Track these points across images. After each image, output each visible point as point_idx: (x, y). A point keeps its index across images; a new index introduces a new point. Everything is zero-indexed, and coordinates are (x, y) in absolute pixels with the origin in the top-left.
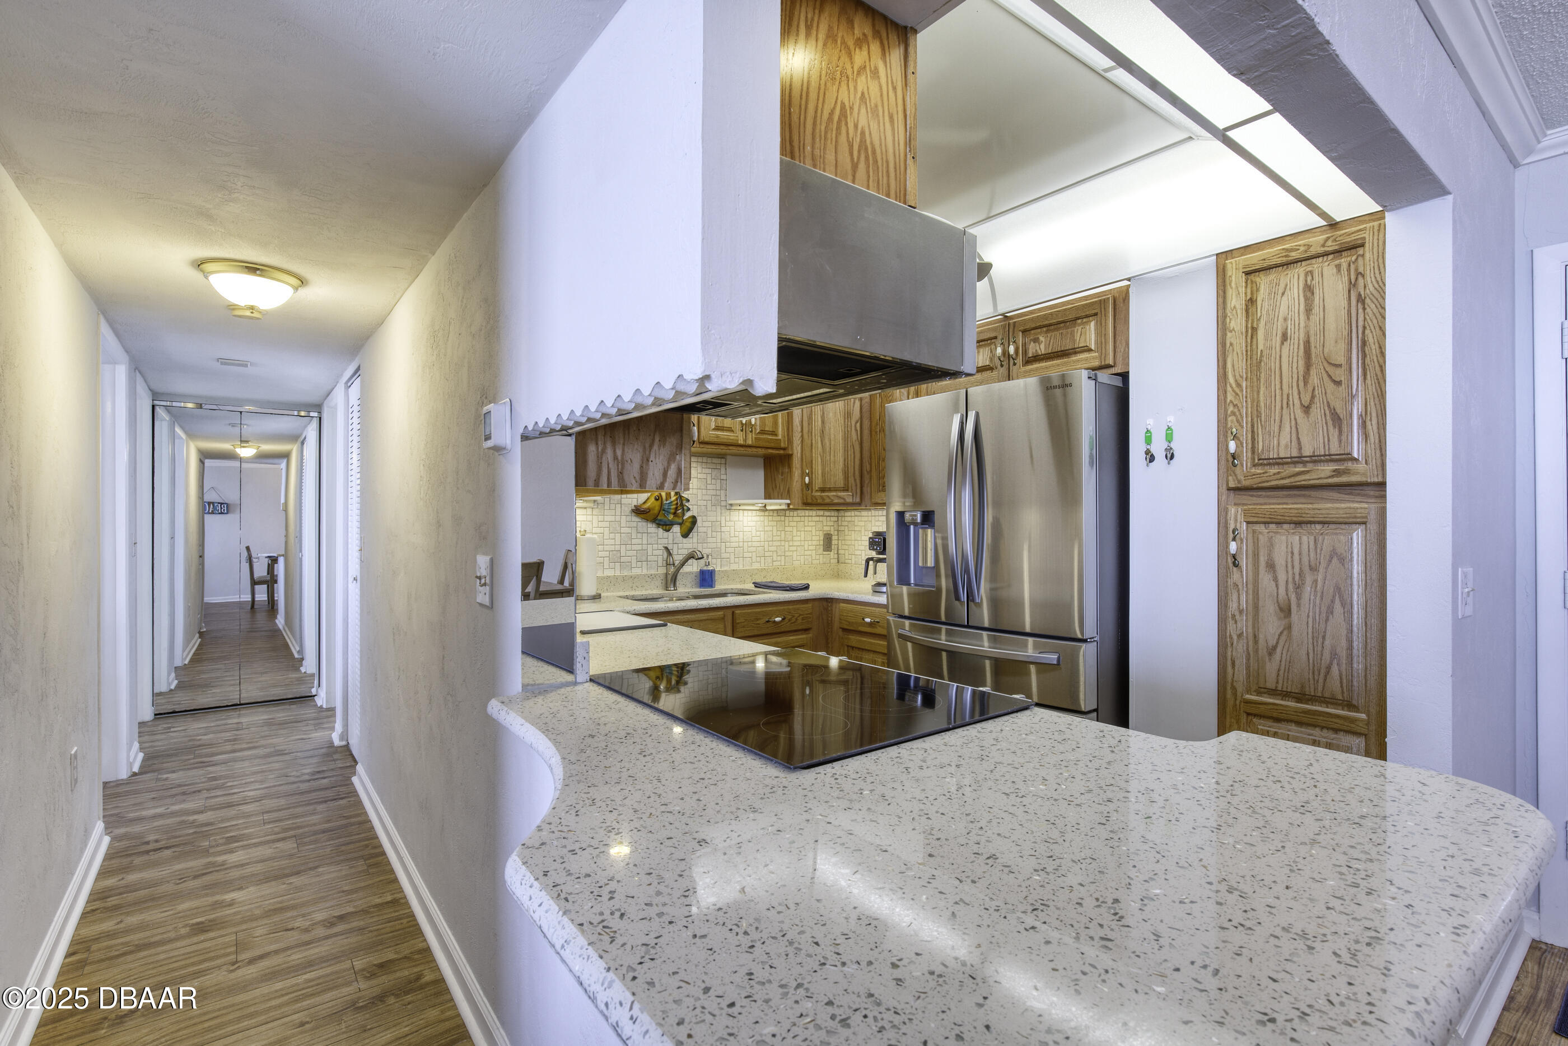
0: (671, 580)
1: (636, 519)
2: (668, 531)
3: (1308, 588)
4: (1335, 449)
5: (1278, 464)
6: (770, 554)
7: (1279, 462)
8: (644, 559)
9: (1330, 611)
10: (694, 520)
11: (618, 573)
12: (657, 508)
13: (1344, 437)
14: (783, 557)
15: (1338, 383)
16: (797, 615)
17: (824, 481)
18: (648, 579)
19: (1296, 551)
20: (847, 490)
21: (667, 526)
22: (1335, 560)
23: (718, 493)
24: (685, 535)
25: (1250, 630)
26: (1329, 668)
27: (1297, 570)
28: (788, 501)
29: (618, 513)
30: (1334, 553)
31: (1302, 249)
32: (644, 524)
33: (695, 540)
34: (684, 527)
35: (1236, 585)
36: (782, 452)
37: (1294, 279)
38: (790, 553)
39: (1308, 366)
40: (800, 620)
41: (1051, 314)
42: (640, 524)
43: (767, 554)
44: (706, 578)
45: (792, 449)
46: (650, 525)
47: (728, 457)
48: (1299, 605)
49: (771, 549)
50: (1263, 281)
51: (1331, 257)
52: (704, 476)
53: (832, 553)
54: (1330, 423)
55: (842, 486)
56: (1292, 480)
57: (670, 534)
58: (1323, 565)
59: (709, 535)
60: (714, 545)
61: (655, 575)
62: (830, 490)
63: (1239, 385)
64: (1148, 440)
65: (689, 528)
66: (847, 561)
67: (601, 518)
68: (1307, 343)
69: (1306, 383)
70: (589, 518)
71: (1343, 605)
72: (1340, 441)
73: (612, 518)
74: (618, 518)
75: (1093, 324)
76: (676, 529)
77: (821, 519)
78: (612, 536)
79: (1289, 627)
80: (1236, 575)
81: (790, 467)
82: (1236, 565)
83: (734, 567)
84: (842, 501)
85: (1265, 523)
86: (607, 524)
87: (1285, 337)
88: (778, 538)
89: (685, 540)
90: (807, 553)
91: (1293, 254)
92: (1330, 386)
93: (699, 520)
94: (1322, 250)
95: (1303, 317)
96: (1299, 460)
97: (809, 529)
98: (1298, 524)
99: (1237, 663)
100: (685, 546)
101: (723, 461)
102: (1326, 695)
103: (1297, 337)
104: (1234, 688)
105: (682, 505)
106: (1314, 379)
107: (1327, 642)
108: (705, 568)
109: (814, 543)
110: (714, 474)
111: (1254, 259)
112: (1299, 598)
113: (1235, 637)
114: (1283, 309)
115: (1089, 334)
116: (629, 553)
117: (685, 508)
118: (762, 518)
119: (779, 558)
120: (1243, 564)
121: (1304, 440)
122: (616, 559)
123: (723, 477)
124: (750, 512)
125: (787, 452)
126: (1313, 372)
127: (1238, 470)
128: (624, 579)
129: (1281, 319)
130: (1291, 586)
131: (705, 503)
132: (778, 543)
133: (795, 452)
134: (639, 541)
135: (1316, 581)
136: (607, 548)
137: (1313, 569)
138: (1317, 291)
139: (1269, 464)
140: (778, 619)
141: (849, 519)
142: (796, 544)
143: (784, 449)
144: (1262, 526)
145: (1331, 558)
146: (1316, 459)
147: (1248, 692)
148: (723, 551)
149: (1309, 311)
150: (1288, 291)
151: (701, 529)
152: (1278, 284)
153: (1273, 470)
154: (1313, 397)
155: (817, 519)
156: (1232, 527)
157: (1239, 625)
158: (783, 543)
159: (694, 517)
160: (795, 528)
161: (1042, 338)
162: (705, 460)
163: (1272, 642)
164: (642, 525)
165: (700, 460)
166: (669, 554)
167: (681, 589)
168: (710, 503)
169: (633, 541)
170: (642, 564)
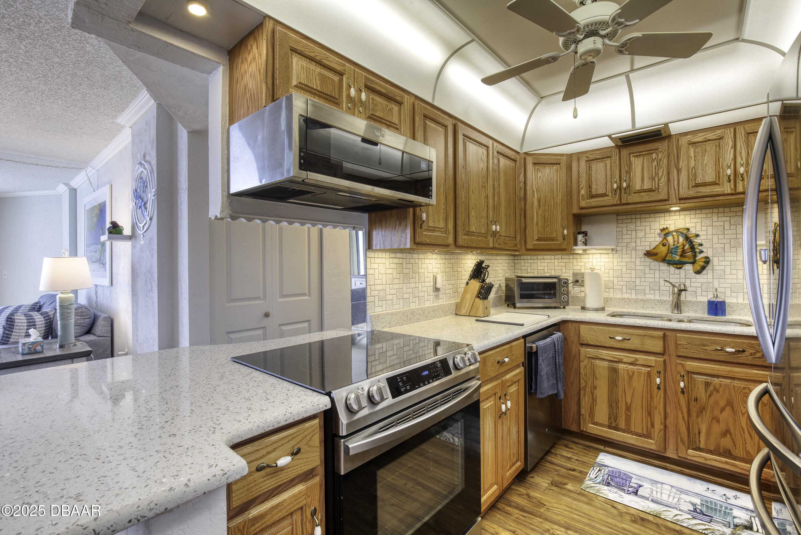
0: (677, 306)
1: (648, 260)
2: (680, 268)
8: (656, 288)
10: (707, 261)
11: (634, 296)
12: (665, 252)
18: (657, 303)
21: (679, 265)
24: (698, 272)
29: (634, 256)
32: (657, 263)
33: (710, 276)
34: (696, 265)
42: (652, 264)
44: (715, 307)
46: (662, 264)
57: (682, 271)
60: (735, 281)
61: (665, 301)
67: (620, 260)
70: (611, 260)
73: (629, 260)
74: (633, 260)
76: (689, 267)
78: (628, 271)
86: (625, 264)
89: (698, 276)
93: (715, 261)
100: (698, 280)
105: (692, 248)
108: (714, 300)
116: (643, 284)
117: (697, 250)
122: (632, 287)
128: (636, 301)
131: (721, 246)
134: (653, 276)
136: (624, 279)
140: (729, 350)
151: (716, 268)
159: (707, 258)
162: (721, 210)
164: (655, 264)
165: (715, 210)
166: (674, 286)
167: (687, 314)
168: (727, 245)
169: (647, 276)
170: (657, 292)
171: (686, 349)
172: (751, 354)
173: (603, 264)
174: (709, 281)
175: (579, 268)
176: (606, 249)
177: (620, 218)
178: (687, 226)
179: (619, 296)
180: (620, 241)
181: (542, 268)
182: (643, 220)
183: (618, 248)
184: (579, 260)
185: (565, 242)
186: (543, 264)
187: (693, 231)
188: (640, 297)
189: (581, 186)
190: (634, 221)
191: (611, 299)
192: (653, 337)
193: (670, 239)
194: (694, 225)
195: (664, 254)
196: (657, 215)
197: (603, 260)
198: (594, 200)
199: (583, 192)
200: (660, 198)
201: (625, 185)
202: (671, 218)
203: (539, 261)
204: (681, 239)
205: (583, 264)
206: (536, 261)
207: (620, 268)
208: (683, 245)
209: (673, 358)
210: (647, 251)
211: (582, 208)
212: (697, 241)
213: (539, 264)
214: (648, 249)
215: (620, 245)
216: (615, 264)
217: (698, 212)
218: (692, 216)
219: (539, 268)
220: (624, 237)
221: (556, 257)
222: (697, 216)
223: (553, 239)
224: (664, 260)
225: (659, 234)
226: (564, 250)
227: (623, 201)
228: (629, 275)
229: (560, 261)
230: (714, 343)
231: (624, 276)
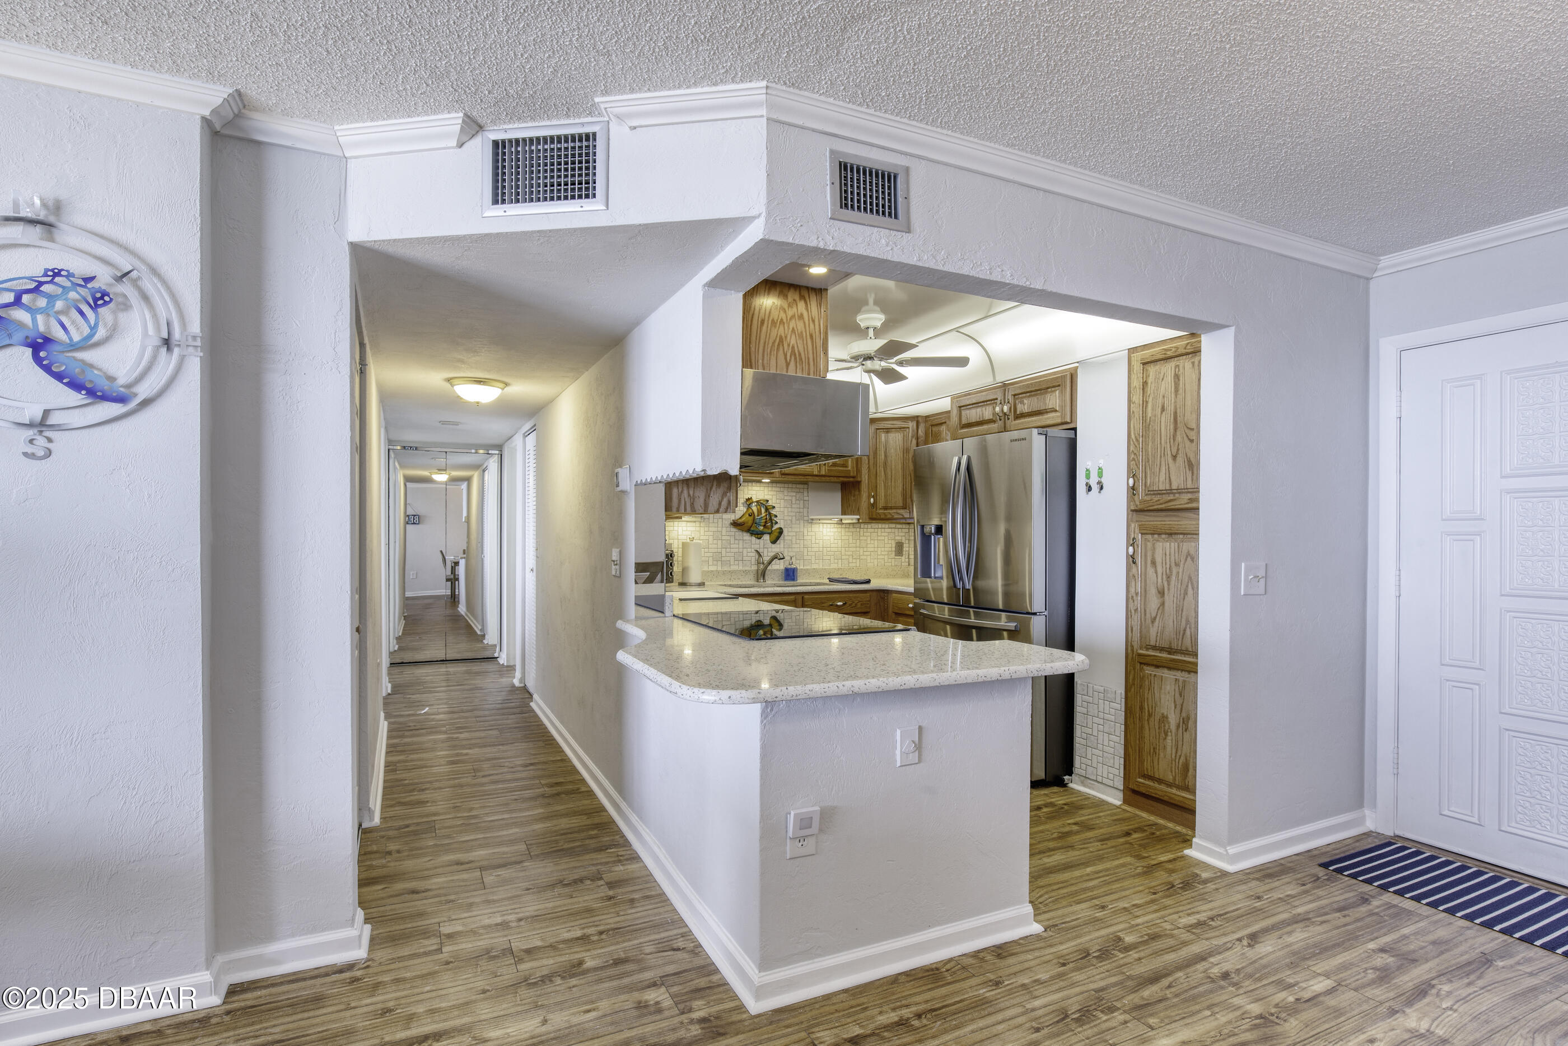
0: (762, 575)
1: (734, 530)
2: (760, 539)
3: (1174, 578)
4: (1189, 485)
5: (1160, 494)
6: (847, 557)
7: (1159, 493)
8: (740, 559)
9: (1186, 593)
10: (781, 531)
11: (719, 569)
12: (749, 522)
13: (1194, 477)
14: (858, 560)
15: (1192, 441)
17: (886, 501)
18: (742, 573)
19: (1168, 553)
20: (905, 508)
21: (759, 535)
22: (1189, 559)
23: (801, 510)
24: (774, 542)
25: (1142, 607)
26: (1185, 630)
27: (1168, 566)
28: (858, 517)
30: (1188, 554)
31: (1174, 349)
32: (741, 533)
33: (782, 545)
34: (772, 535)
35: (1134, 576)
36: (851, 480)
37: (1168, 368)
38: (864, 557)
39: (1175, 429)
41: (1031, 384)
42: (737, 533)
44: (790, 574)
45: (861, 477)
46: (745, 534)
47: (810, 483)
48: (1169, 589)
49: (847, 553)
50: (1152, 369)
51: (1190, 356)
52: (790, 498)
53: (903, 557)
54: (1187, 467)
55: (901, 505)
56: (1166, 505)
57: (761, 541)
58: (1182, 563)
59: (794, 542)
60: (796, 550)
61: (749, 571)
62: (889, 508)
63: (1137, 440)
64: (1088, 476)
65: (777, 536)
67: (707, 529)
68: (1175, 413)
69: (1174, 440)
70: (698, 529)
71: (1193, 589)
72: (1192, 480)
73: (716, 529)
74: (720, 529)
75: (1057, 392)
76: (766, 537)
77: (894, 530)
78: (716, 541)
79: (1163, 604)
80: (1134, 570)
81: (860, 491)
82: (1134, 563)
83: (813, 566)
85: (1152, 534)
86: (711, 534)
87: (1163, 409)
88: (853, 545)
89: (773, 546)
90: (879, 557)
91: (1168, 353)
92: (1188, 443)
93: (785, 532)
94: (1184, 351)
95: (1173, 396)
96: (1170, 491)
97: (882, 538)
98: (1171, 534)
99: (1134, 629)
100: (774, 550)
101: (806, 486)
102: (1183, 649)
103: (1170, 409)
104: (1132, 646)
105: (771, 519)
106: (1179, 438)
107: (1184, 613)
108: (789, 567)
109: (887, 549)
110: (798, 496)
111: (1147, 353)
112: (1169, 585)
113: (1133, 612)
114: (1163, 389)
115: (1053, 400)
116: (728, 554)
117: (774, 522)
118: (839, 530)
120: (1139, 561)
121: (1173, 478)
122: (718, 558)
123: (806, 498)
124: (828, 525)
125: (855, 480)
126: (1178, 433)
127: (1136, 497)
128: (724, 573)
129: (1161, 397)
130: (1164, 577)
131: (790, 518)
132: (854, 549)
133: (863, 479)
134: (737, 546)
135: (1178, 573)
136: (711, 550)
137: (1177, 565)
138: (1181, 378)
139: (1154, 494)
140: (839, 604)
142: (870, 549)
143: (855, 477)
144: (1150, 536)
145: (1187, 557)
146: (1180, 491)
147: (1141, 648)
148: (805, 554)
149: (1177, 391)
150: (1165, 378)
151: (786, 538)
152: (1160, 373)
153: (1158, 497)
154: (1178, 450)
155: (890, 530)
156: (1132, 537)
157: (1136, 602)
158: (858, 549)
159: (781, 529)
160: (869, 538)
161: (1025, 401)
162: (790, 485)
163: (1153, 615)
164: (739, 534)
165: (786, 484)
166: (758, 556)
167: (769, 582)
168: (794, 518)
169: (732, 546)
170: (741, 562)
173: (693, 532)
174: (783, 550)
178: (767, 497)
179: (706, 569)
187: (770, 503)
188: (726, 569)
193: (754, 509)
194: (771, 497)
195: (748, 524)
197: (690, 529)
202: (756, 488)
204: (763, 510)
207: (707, 538)
208: (765, 515)
210: (734, 522)
212: (773, 512)
214: (735, 519)
216: (704, 532)
218: (770, 489)
222: (774, 489)
224: (747, 530)
225: (745, 504)
228: (715, 546)
231: (710, 546)
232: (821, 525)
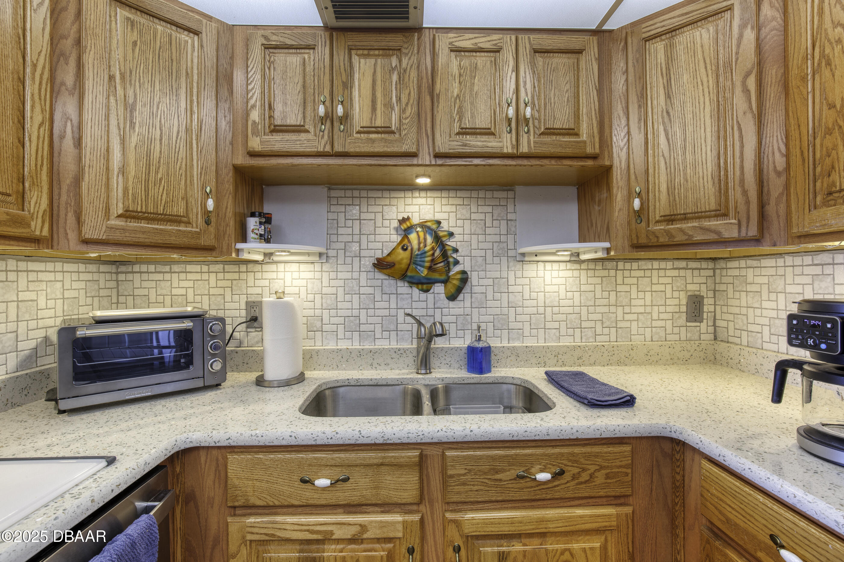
0: (425, 358)
1: (380, 276)
2: (427, 291)
6: (591, 324)
8: (393, 327)
10: (464, 278)
11: (356, 345)
12: (406, 261)
14: (613, 330)
16: (592, 468)
17: (672, 202)
18: (394, 355)
20: (725, 215)
23: (503, 238)
24: (452, 297)
28: (607, 245)
29: (356, 267)
32: (393, 282)
33: (468, 304)
34: (450, 285)
36: (590, 163)
38: (628, 324)
40: (600, 478)
42: (386, 282)
43: (584, 324)
44: (478, 358)
45: (611, 157)
46: (400, 283)
47: (517, 188)
49: (591, 317)
52: (482, 216)
53: (703, 325)
55: (713, 206)
57: (430, 296)
59: (490, 297)
60: (498, 311)
61: (405, 350)
62: (685, 217)
66: (731, 339)
67: (333, 275)
70: (318, 275)
73: (348, 275)
74: (356, 275)
76: (439, 288)
77: (682, 273)
78: (348, 297)
81: (609, 189)
83: (530, 342)
84: (712, 237)
86: (342, 283)
88: (605, 301)
89: (452, 304)
90: (655, 324)
93: (474, 278)
97: (662, 288)
100: (452, 311)
101: (511, 194)
105: (445, 255)
108: (476, 344)
109: (669, 309)
110: (496, 213)
116: (370, 320)
117: (451, 260)
118: (576, 273)
119: (606, 331)
122: (354, 326)
123: (510, 216)
124: (556, 266)
125: (599, 162)
128: (360, 353)
131: (482, 253)
132: (606, 309)
133: (616, 162)
134: (386, 305)
136: (340, 313)
141: (736, 272)
142: (634, 310)
143: (594, 157)
148: (512, 318)
151: (476, 289)
155: (675, 273)
158: (613, 309)
159: (464, 272)
160: (634, 288)
162: (482, 194)
164: (390, 284)
165: (474, 194)
166: (420, 324)
168: (489, 253)
169: (378, 305)
170: (393, 334)
171: (464, 484)
172: (574, 477)
173: (304, 283)
174: (468, 311)
175: (258, 291)
176: (309, 254)
177: (333, 193)
178: (438, 217)
179: (331, 346)
180: (334, 238)
181: (183, 291)
182: (372, 201)
183: (331, 253)
184: (258, 275)
185: (212, 229)
186: (183, 284)
187: (445, 226)
188: (368, 346)
189: (252, 102)
190: (357, 201)
191: (318, 352)
192: (398, 466)
193: (413, 236)
194: (445, 216)
195: (404, 266)
196: (394, 194)
197: (303, 275)
198: (277, 137)
199: (255, 115)
200: (404, 148)
201: (340, 110)
202: (415, 201)
203: (175, 276)
204: (429, 239)
205: (266, 283)
206: (167, 276)
207: (334, 290)
208: (433, 248)
209: (438, 506)
210: (378, 260)
211: (253, 154)
212: (451, 243)
213: (175, 284)
214: (379, 255)
215: (334, 246)
216: (325, 283)
217: (452, 194)
218: (444, 201)
219: (175, 292)
220: (341, 231)
221: (214, 268)
222: (451, 201)
223: (175, 220)
224: (403, 276)
225: (396, 229)
226: (209, 249)
227: (338, 148)
228: (348, 305)
229: (220, 276)
230: (513, 461)
231: (340, 305)
232: (541, 265)
